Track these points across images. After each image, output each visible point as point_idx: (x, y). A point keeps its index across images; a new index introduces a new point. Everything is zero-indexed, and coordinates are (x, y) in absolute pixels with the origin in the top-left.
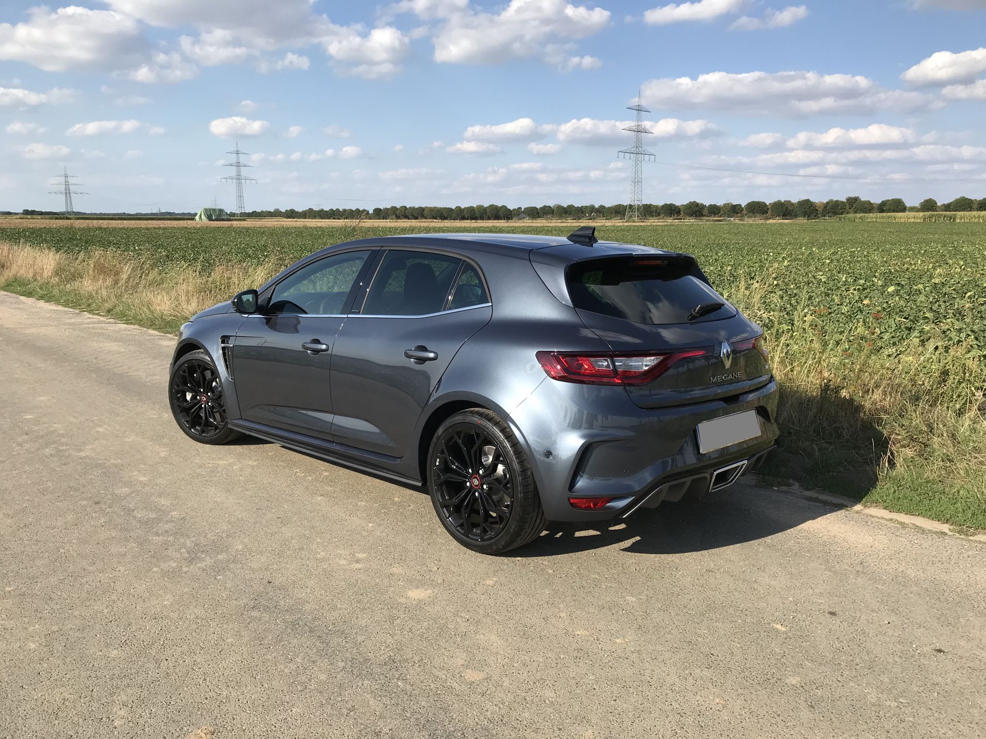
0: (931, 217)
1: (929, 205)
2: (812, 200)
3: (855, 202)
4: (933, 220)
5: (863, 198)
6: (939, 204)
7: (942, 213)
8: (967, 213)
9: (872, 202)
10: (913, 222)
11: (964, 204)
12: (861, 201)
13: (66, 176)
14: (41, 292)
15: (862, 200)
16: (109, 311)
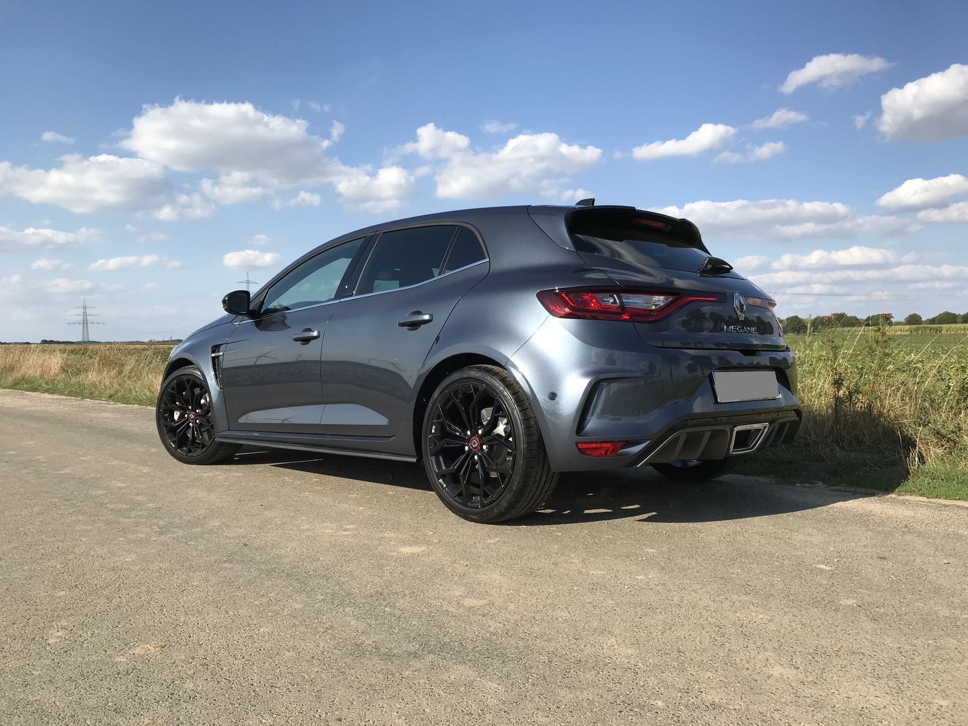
0: (917, 330)
1: (914, 320)
2: (800, 316)
3: (842, 318)
4: (920, 333)
5: (849, 314)
6: (923, 319)
7: (928, 326)
8: (953, 326)
9: (858, 318)
10: (900, 335)
11: (949, 318)
12: (847, 317)
13: (85, 308)
14: (46, 387)
15: (849, 315)
16: (110, 397)
